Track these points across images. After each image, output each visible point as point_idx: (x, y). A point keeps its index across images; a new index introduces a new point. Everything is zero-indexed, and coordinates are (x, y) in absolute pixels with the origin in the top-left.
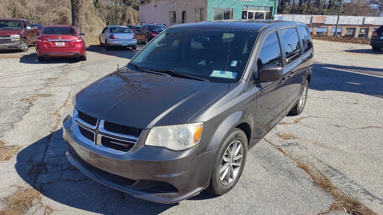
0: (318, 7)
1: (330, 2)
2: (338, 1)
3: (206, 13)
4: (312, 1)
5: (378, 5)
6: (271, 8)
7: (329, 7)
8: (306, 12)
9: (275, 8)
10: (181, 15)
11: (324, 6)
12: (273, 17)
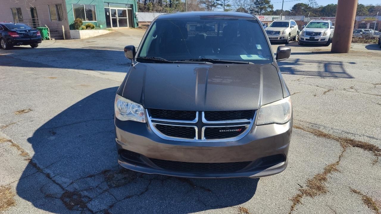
0: (161, 6)
1: (170, 1)
2: (176, 1)
3: (65, 9)
4: (155, 1)
5: (206, 4)
6: (132, 6)
7: (171, 5)
8: (153, 10)
9: (135, 6)
10: (30, 13)
11: (166, 5)
12: (135, 14)
